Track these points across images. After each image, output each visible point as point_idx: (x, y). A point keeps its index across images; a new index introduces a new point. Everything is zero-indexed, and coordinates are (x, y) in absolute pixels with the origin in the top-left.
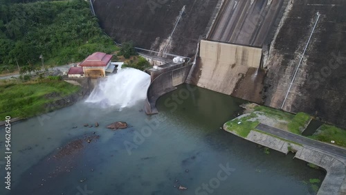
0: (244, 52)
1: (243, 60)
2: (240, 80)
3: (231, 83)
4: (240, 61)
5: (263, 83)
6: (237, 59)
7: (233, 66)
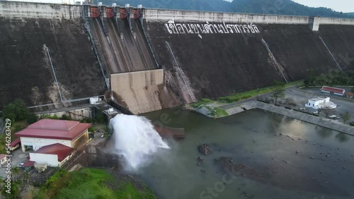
0: (152, 75)
1: (152, 81)
2: (159, 96)
3: (155, 101)
4: (150, 83)
5: (174, 92)
6: (147, 81)
7: (146, 88)
